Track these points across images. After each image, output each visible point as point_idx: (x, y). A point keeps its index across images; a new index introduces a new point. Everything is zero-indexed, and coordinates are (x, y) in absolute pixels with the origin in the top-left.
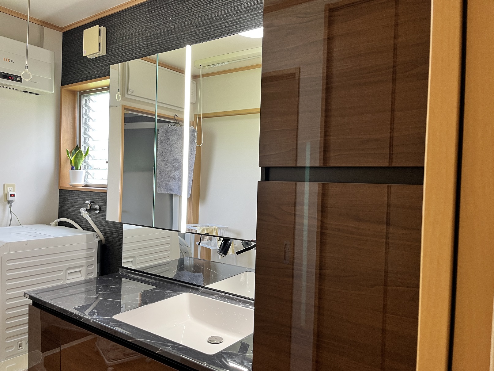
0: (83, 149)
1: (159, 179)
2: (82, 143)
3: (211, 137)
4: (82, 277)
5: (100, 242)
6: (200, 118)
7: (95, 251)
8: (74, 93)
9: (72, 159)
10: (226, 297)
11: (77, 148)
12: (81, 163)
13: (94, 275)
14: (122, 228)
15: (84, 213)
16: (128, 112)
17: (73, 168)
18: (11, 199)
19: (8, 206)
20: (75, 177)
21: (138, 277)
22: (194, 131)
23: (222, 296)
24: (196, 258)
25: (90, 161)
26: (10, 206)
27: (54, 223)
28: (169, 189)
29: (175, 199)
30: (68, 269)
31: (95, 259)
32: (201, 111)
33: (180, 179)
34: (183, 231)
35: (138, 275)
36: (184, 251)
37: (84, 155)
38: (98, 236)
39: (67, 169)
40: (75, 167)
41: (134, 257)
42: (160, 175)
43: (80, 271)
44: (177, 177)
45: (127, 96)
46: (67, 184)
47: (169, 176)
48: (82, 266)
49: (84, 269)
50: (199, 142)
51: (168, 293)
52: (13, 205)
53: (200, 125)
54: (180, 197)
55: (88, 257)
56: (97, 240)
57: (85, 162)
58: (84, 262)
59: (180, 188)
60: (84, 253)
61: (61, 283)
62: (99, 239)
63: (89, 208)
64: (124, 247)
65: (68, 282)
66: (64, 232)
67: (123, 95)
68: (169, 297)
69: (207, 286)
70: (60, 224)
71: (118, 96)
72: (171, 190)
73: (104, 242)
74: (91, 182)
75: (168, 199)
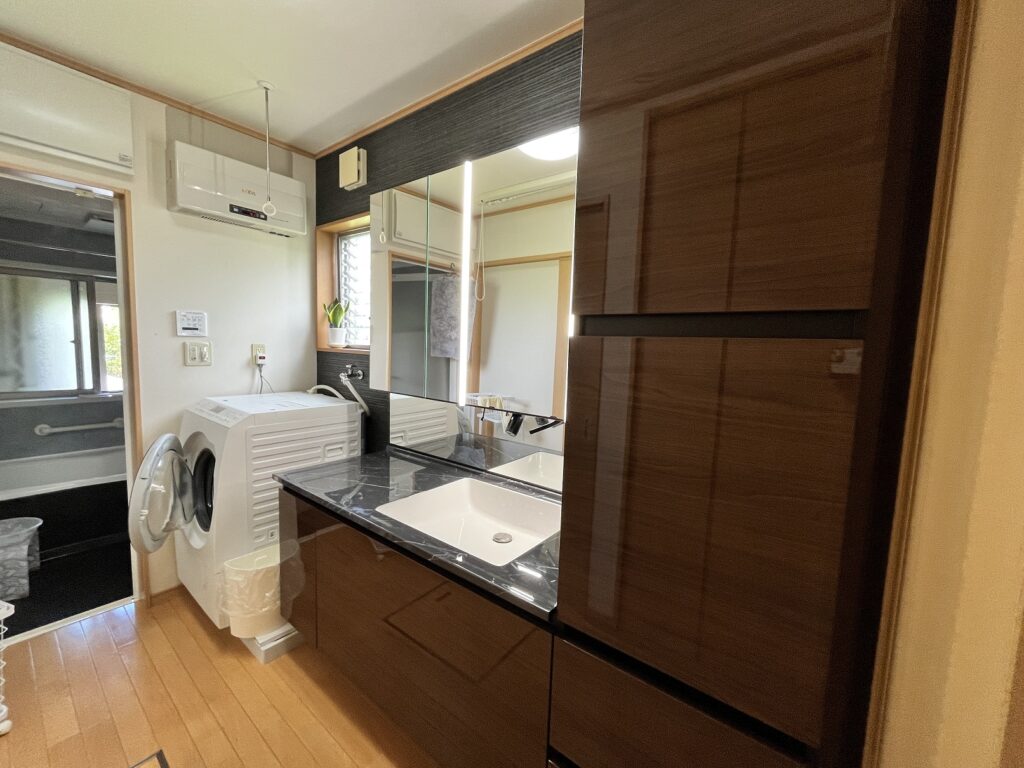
0: (343, 304)
1: (433, 340)
2: (342, 297)
3: (494, 290)
4: (343, 455)
5: (363, 414)
6: (481, 268)
7: (358, 425)
8: (331, 235)
9: (330, 315)
10: (516, 485)
11: (336, 302)
12: (341, 319)
13: (358, 453)
14: (389, 399)
15: (344, 379)
16: (397, 260)
17: (331, 326)
18: (260, 362)
19: (257, 371)
20: (334, 335)
21: (408, 456)
22: (474, 283)
23: (511, 484)
24: (476, 434)
25: (351, 318)
26: (261, 371)
27: (311, 391)
28: (444, 352)
29: (452, 364)
30: (326, 445)
31: (358, 434)
32: (483, 260)
33: (457, 340)
34: (462, 402)
35: (408, 454)
36: (463, 425)
37: (344, 309)
38: (361, 407)
39: (325, 327)
40: (334, 324)
41: (404, 431)
42: (434, 335)
43: (341, 448)
44: (453, 338)
45: (394, 239)
46: (325, 346)
47: (444, 337)
48: (343, 442)
49: (345, 446)
50: (480, 295)
51: (444, 477)
52: (263, 368)
53: (481, 276)
54: (458, 361)
55: (351, 432)
56: (360, 411)
57: (346, 319)
58: (345, 437)
59: (457, 350)
60: (346, 427)
61: (318, 462)
62: (362, 411)
63: (350, 373)
64: (391, 420)
65: (327, 460)
66: (322, 402)
67: (389, 238)
68: (446, 483)
69: (491, 470)
70: (320, 391)
71: (383, 237)
72: (446, 352)
73: (368, 413)
74: (353, 342)
75: (443, 364)
